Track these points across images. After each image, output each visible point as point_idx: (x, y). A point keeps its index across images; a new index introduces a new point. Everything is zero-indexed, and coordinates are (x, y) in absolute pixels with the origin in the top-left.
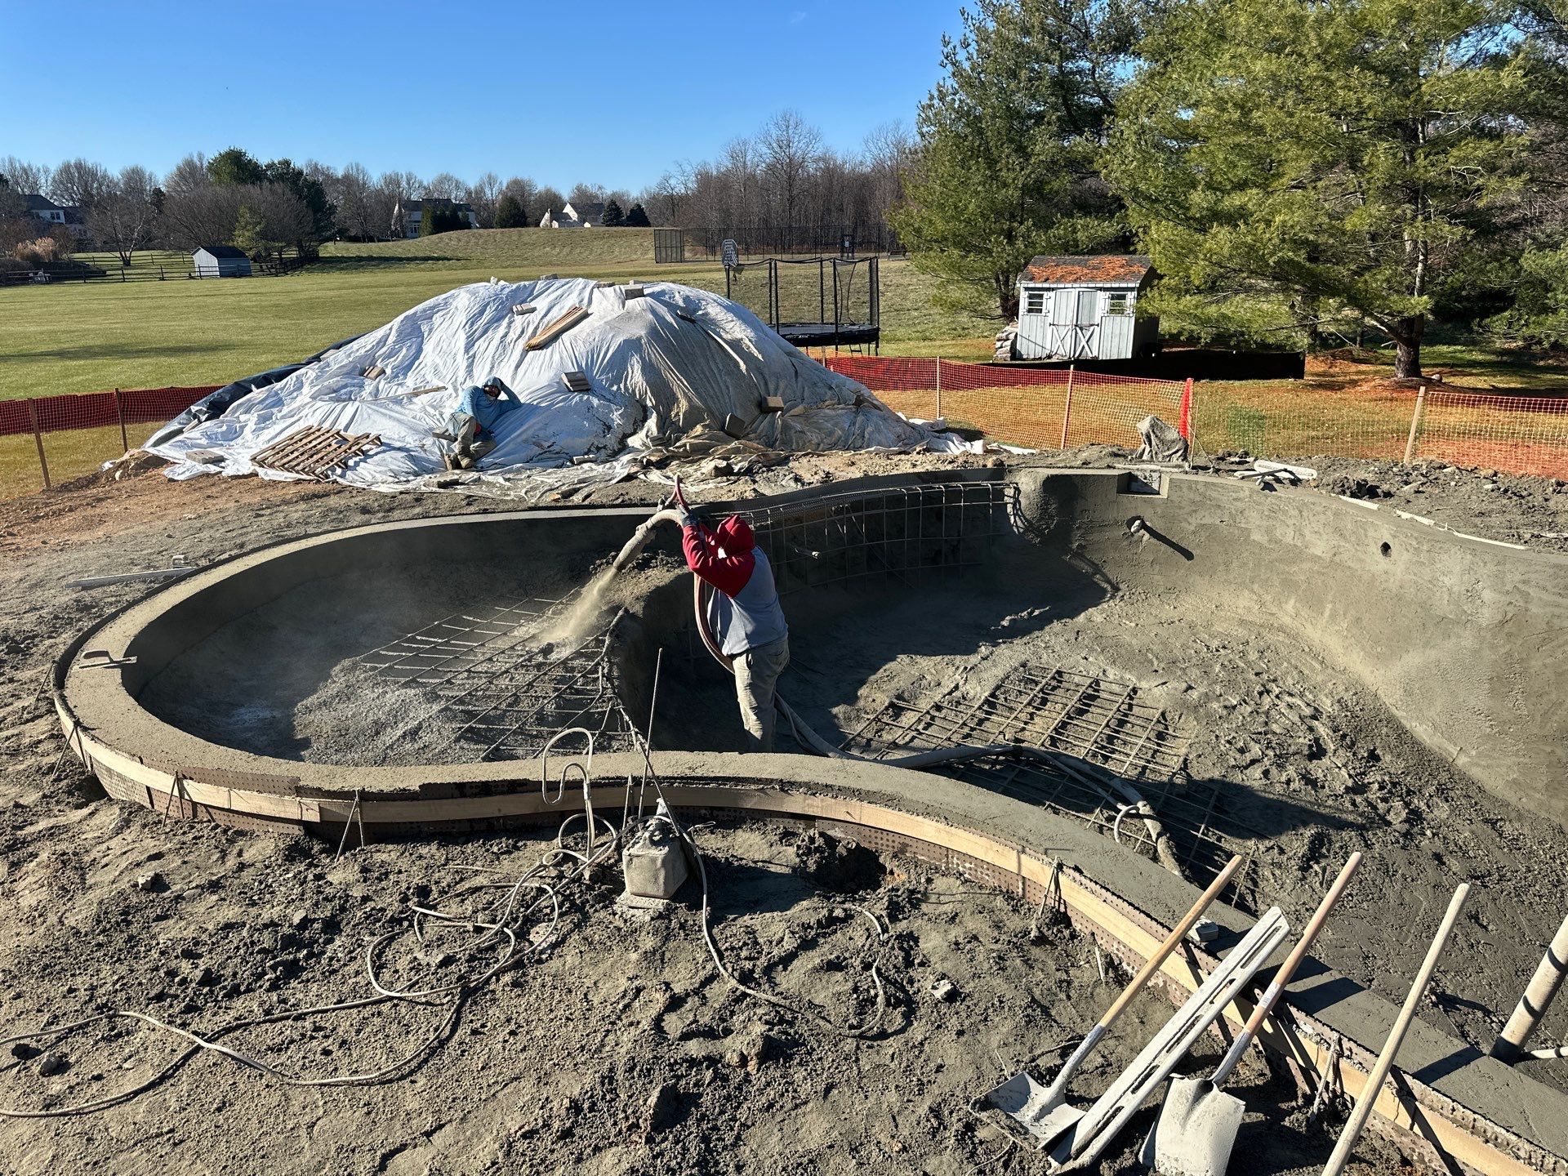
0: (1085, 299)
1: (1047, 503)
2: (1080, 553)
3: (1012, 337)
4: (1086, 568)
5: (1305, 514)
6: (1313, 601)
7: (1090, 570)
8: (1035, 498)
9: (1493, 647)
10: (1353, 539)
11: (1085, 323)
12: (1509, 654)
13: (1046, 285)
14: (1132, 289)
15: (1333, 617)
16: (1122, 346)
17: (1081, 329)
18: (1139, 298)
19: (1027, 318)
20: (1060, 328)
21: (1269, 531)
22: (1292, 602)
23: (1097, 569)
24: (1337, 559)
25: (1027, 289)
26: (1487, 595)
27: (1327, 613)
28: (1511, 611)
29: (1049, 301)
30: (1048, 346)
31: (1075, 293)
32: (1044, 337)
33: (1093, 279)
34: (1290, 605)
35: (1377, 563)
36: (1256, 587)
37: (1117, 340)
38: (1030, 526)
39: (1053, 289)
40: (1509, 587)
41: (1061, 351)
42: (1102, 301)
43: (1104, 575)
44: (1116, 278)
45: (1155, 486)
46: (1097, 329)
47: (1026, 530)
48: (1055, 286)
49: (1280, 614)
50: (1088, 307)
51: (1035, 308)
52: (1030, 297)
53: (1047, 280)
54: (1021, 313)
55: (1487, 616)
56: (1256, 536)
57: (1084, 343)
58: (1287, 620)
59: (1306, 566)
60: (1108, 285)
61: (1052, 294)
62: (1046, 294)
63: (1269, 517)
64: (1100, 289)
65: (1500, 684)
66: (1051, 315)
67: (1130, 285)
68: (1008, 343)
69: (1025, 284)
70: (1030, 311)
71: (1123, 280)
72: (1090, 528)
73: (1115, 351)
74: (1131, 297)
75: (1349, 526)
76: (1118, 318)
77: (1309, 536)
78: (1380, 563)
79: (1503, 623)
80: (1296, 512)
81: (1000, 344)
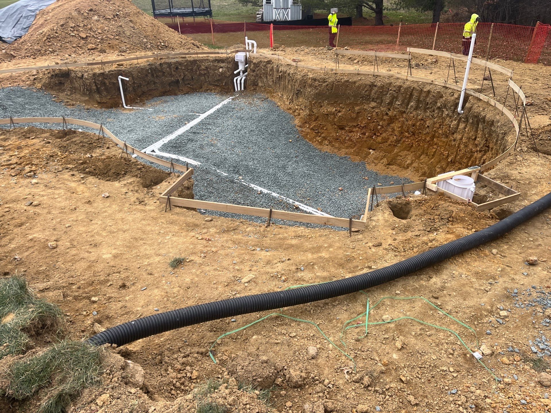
11: (286, 7)
17: (284, 10)
19: (266, 6)
20: (277, 10)
30: (274, 16)
32: (272, 13)
41: (278, 18)
46: (290, 10)
50: (286, 1)
54: (264, 4)
57: (286, 15)
66: (274, 5)
68: (261, 15)
70: (267, 3)
73: (296, 18)
76: (296, 6)
81: (258, 16)
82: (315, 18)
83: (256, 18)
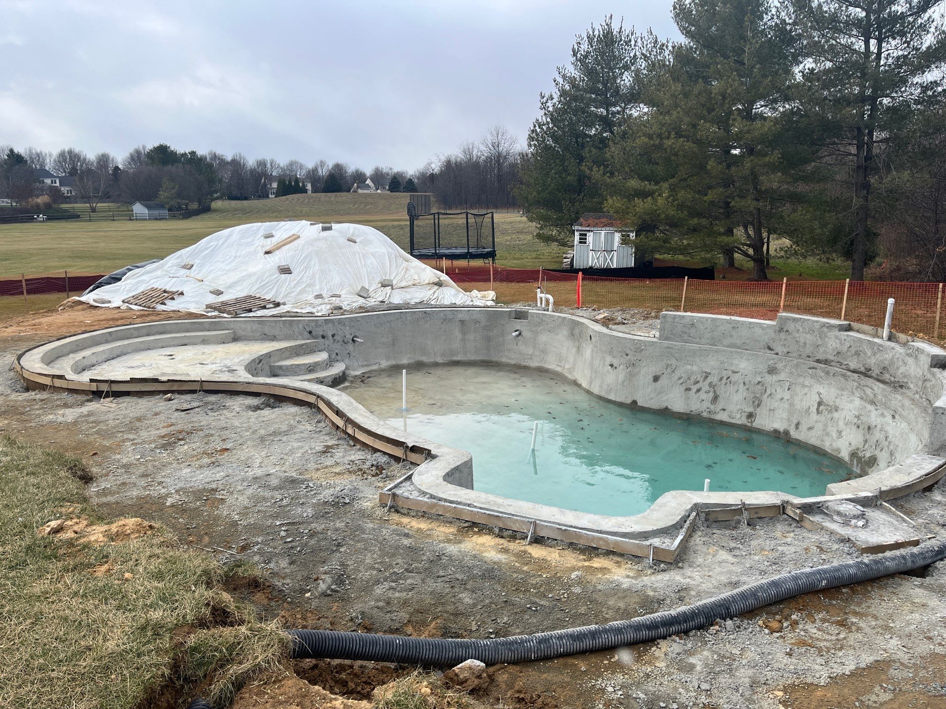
0: (608, 236)
3: (571, 256)
11: (609, 249)
13: (588, 229)
14: (632, 231)
16: (629, 260)
19: (579, 246)
20: (596, 252)
25: (578, 230)
29: (590, 237)
30: (590, 262)
31: (603, 233)
32: (588, 257)
33: (612, 226)
37: (626, 257)
39: (592, 231)
42: (618, 237)
46: (615, 253)
50: (610, 241)
51: (583, 241)
52: (580, 235)
53: (588, 226)
54: (575, 243)
57: (609, 260)
60: (620, 229)
61: (591, 234)
62: (588, 234)
64: (616, 231)
66: (591, 245)
68: (569, 260)
70: (580, 242)
71: (629, 226)
73: (625, 263)
74: (632, 235)
76: (626, 247)
81: (565, 260)
82: (655, 265)
83: (562, 263)
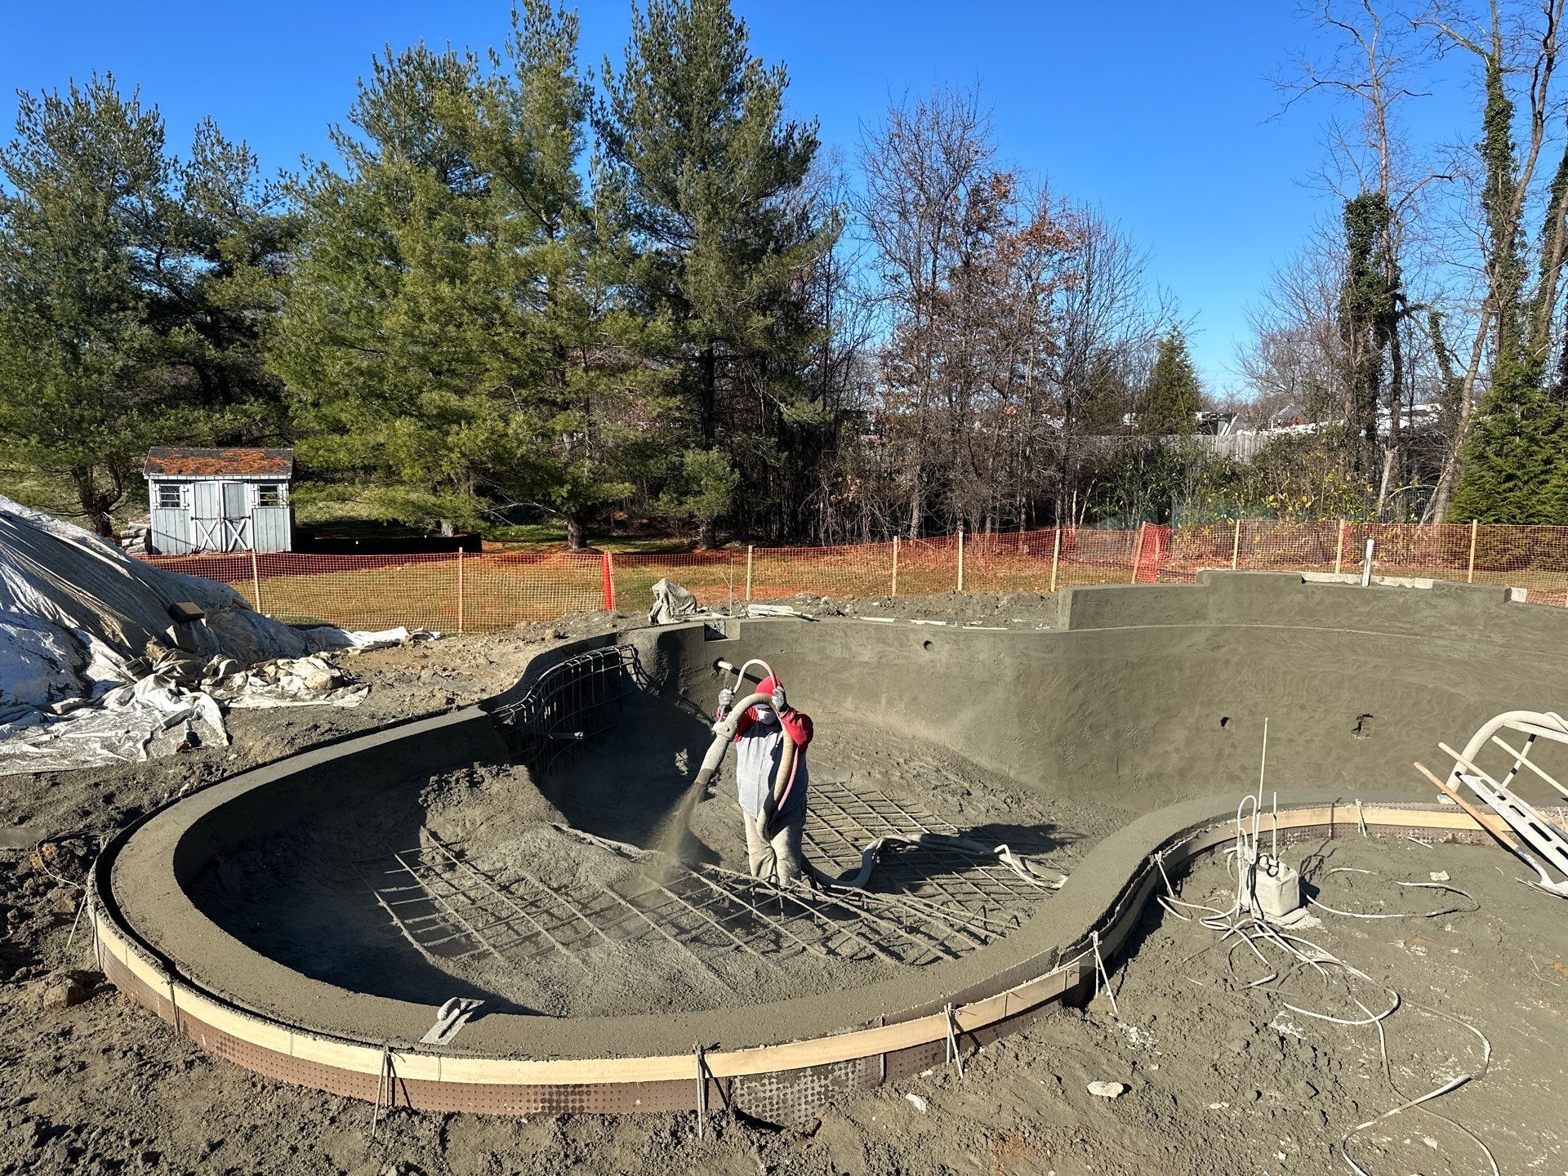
0: (231, 492)
1: (660, 659)
2: (684, 700)
3: (144, 532)
4: (691, 711)
5: (849, 633)
6: (869, 695)
7: (693, 711)
8: (652, 656)
9: (1015, 694)
10: (896, 643)
11: (235, 515)
12: (1025, 696)
13: (181, 478)
14: (283, 481)
15: (890, 702)
16: (281, 537)
17: (231, 522)
18: (291, 490)
19: (161, 513)
20: (205, 522)
21: (820, 651)
22: (849, 700)
23: (698, 710)
24: (884, 661)
25: (156, 481)
26: (1008, 661)
27: (884, 701)
28: (1022, 667)
29: (187, 494)
30: (193, 541)
31: (217, 487)
32: (186, 531)
33: (237, 471)
34: (849, 703)
35: (923, 657)
36: (816, 696)
37: (273, 532)
38: (651, 682)
39: (190, 482)
40: (1018, 653)
41: (211, 545)
42: (251, 493)
43: (703, 713)
44: (262, 470)
45: (722, 632)
46: (249, 522)
47: (649, 685)
48: (193, 478)
49: (841, 711)
50: (235, 499)
51: (170, 500)
52: (162, 490)
53: (180, 472)
54: (152, 507)
55: (1009, 675)
56: (811, 658)
57: (236, 536)
58: (850, 714)
59: (856, 671)
60: (257, 478)
61: (190, 487)
62: (182, 487)
63: (819, 641)
64: (247, 481)
65: (1023, 716)
66: (192, 509)
67: (281, 477)
68: (140, 540)
69: (154, 476)
70: (163, 505)
71: (271, 472)
72: (688, 677)
73: (272, 542)
74: (282, 489)
75: (890, 636)
76: (271, 510)
77: (854, 649)
78: (926, 656)
79: (1018, 677)
80: (842, 633)
